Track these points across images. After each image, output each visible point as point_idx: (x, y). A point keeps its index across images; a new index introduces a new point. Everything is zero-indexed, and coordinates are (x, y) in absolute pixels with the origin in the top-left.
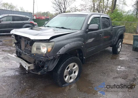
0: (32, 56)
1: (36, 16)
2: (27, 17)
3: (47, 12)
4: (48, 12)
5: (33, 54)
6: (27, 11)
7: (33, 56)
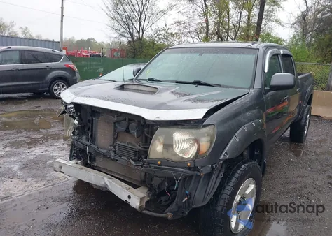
0: (150, 167)
1: (66, 49)
2: (58, 52)
3: (89, 40)
4: (92, 39)
5: (155, 161)
6: (38, 37)
7: (156, 168)
